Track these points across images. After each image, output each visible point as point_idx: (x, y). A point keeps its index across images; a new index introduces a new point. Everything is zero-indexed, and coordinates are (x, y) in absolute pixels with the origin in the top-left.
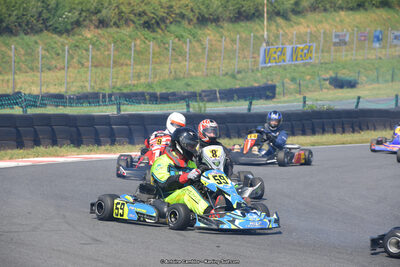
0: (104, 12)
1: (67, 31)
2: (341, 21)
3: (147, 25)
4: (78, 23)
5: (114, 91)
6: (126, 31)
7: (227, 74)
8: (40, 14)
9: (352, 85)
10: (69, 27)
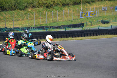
0: (34, 3)
1: (23, 9)
2: (106, 4)
3: (47, 7)
4: (26, 7)
5: (36, 26)
6: (41, 9)
7: (70, 20)
8: (15, 4)
9: (107, 23)
10: (24, 8)
